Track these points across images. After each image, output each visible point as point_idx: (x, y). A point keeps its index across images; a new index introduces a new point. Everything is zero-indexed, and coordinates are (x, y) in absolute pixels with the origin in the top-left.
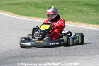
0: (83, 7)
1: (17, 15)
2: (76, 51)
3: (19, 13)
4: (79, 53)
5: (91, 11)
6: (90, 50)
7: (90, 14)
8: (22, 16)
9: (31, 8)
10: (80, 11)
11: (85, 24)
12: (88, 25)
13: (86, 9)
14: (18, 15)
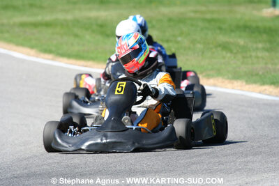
0: (233, 34)
1: (47, 56)
2: (212, 160)
3: (53, 49)
4: (222, 167)
5: (255, 46)
6: (251, 157)
7: (253, 54)
8: (61, 59)
9: (88, 37)
10: (225, 47)
11: (237, 83)
12: (247, 87)
13: (241, 42)
14: (50, 56)
